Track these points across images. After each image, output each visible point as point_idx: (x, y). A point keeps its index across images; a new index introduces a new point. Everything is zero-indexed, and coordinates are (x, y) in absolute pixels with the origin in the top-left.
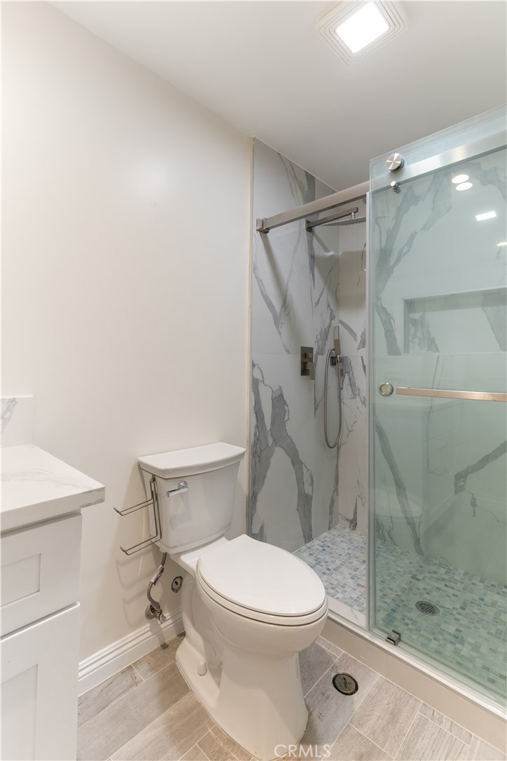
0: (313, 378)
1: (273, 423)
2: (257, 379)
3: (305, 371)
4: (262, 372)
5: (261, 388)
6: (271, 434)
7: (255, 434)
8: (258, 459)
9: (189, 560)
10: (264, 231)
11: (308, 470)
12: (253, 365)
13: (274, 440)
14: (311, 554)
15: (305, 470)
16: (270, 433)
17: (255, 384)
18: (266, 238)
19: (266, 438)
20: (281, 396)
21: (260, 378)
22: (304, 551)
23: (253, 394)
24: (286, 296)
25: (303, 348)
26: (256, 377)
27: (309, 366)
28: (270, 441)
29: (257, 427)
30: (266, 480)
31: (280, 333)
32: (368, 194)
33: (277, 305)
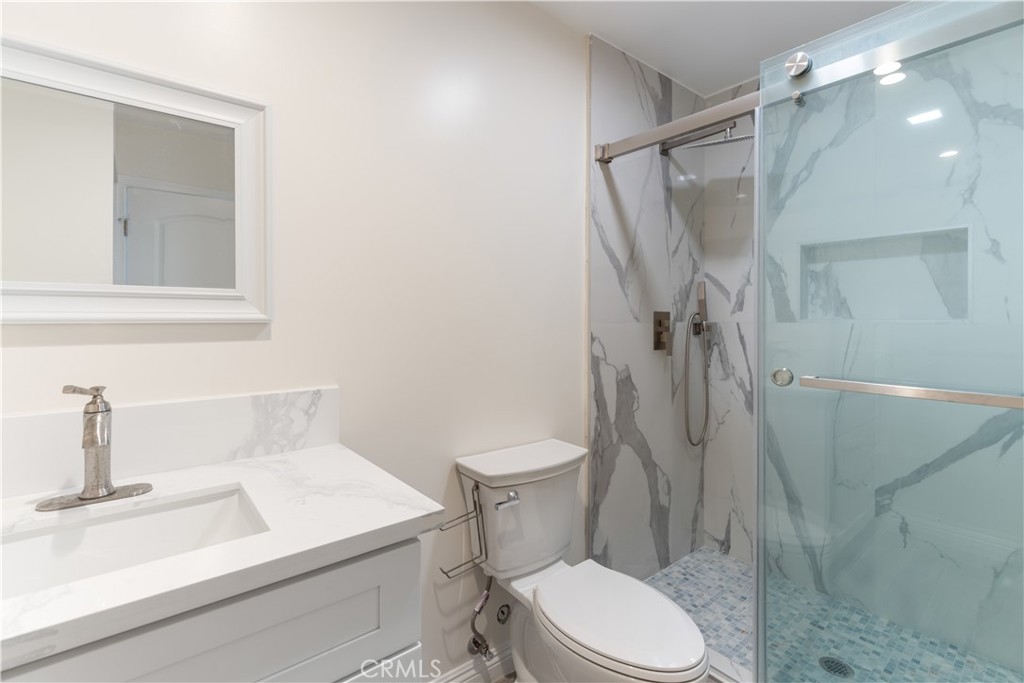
0: (670, 353)
1: (618, 414)
2: (598, 357)
3: (659, 344)
4: (603, 348)
5: (603, 368)
6: (616, 428)
7: (596, 429)
8: (599, 460)
9: (523, 588)
10: (605, 162)
11: (664, 474)
12: (593, 339)
13: (620, 436)
14: (669, 584)
15: (659, 474)
16: (614, 427)
17: (595, 363)
18: (608, 169)
19: (610, 436)
20: (629, 378)
21: (601, 355)
22: (660, 579)
23: (592, 376)
24: (634, 246)
25: (656, 314)
26: (596, 354)
27: (665, 337)
28: (615, 437)
29: (598, 419)
30: (609, 487)
31: (626, 295)
32: (757, 109)
33: (622, 257)
